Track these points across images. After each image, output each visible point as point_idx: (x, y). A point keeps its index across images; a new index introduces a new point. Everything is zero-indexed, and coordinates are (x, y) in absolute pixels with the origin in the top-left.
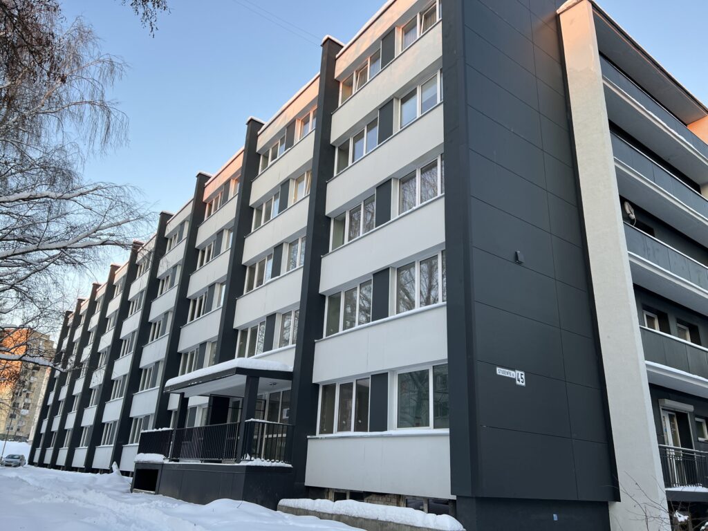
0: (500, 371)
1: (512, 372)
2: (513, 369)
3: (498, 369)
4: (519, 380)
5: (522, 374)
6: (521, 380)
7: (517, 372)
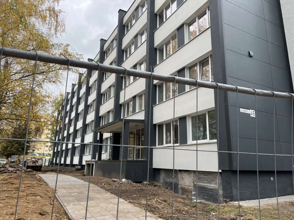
0: (242, 110)
1: (248, 111)
2: (249, 109)
3: (241, 109)
4: (252, 115)
5: (253, 112)
6: (253, 114)
7: (251, 110)
